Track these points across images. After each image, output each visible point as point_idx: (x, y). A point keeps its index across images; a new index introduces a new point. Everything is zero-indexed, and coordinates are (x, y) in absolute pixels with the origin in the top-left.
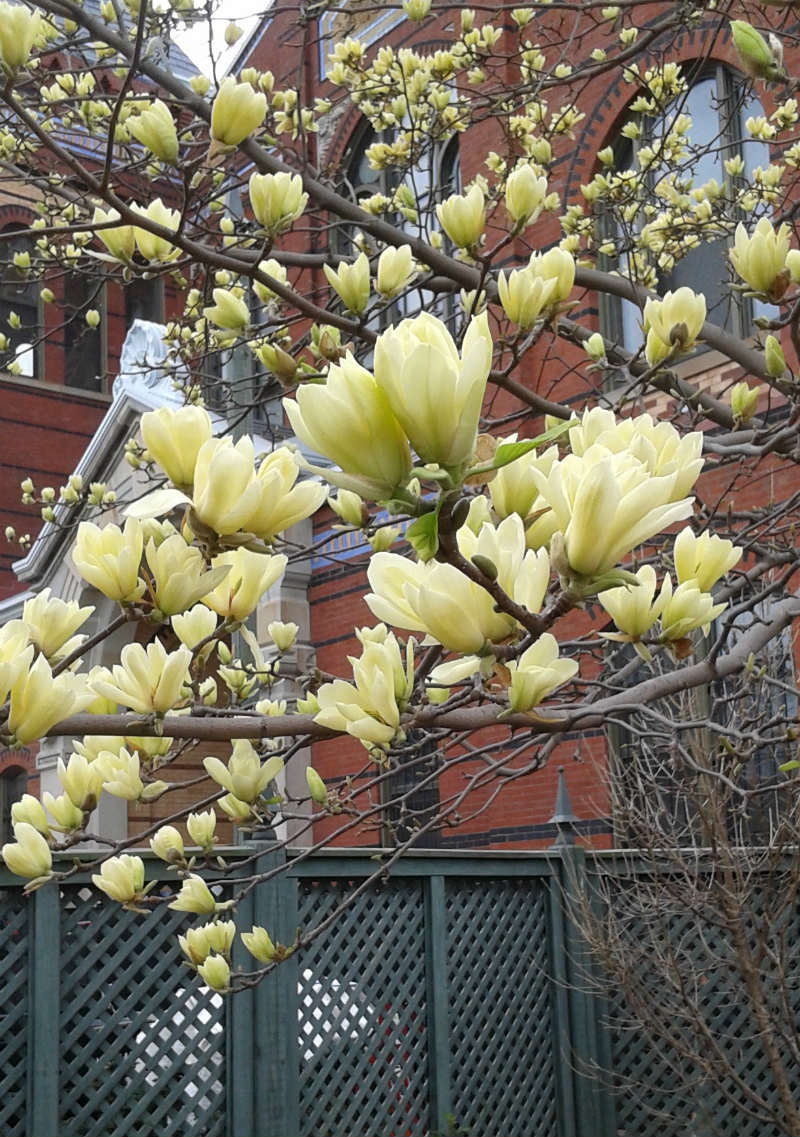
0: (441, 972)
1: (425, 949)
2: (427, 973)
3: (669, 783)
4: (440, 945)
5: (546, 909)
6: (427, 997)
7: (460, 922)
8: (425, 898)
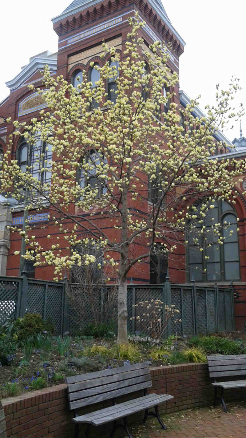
0: (46, 299)
1: (44, 296)
2: (44, 299)
3: (83, 273)
4: (47, 295)
5: (62, 292)
6: (44, 303)
7: (49, 292)
8: (45, 288)
